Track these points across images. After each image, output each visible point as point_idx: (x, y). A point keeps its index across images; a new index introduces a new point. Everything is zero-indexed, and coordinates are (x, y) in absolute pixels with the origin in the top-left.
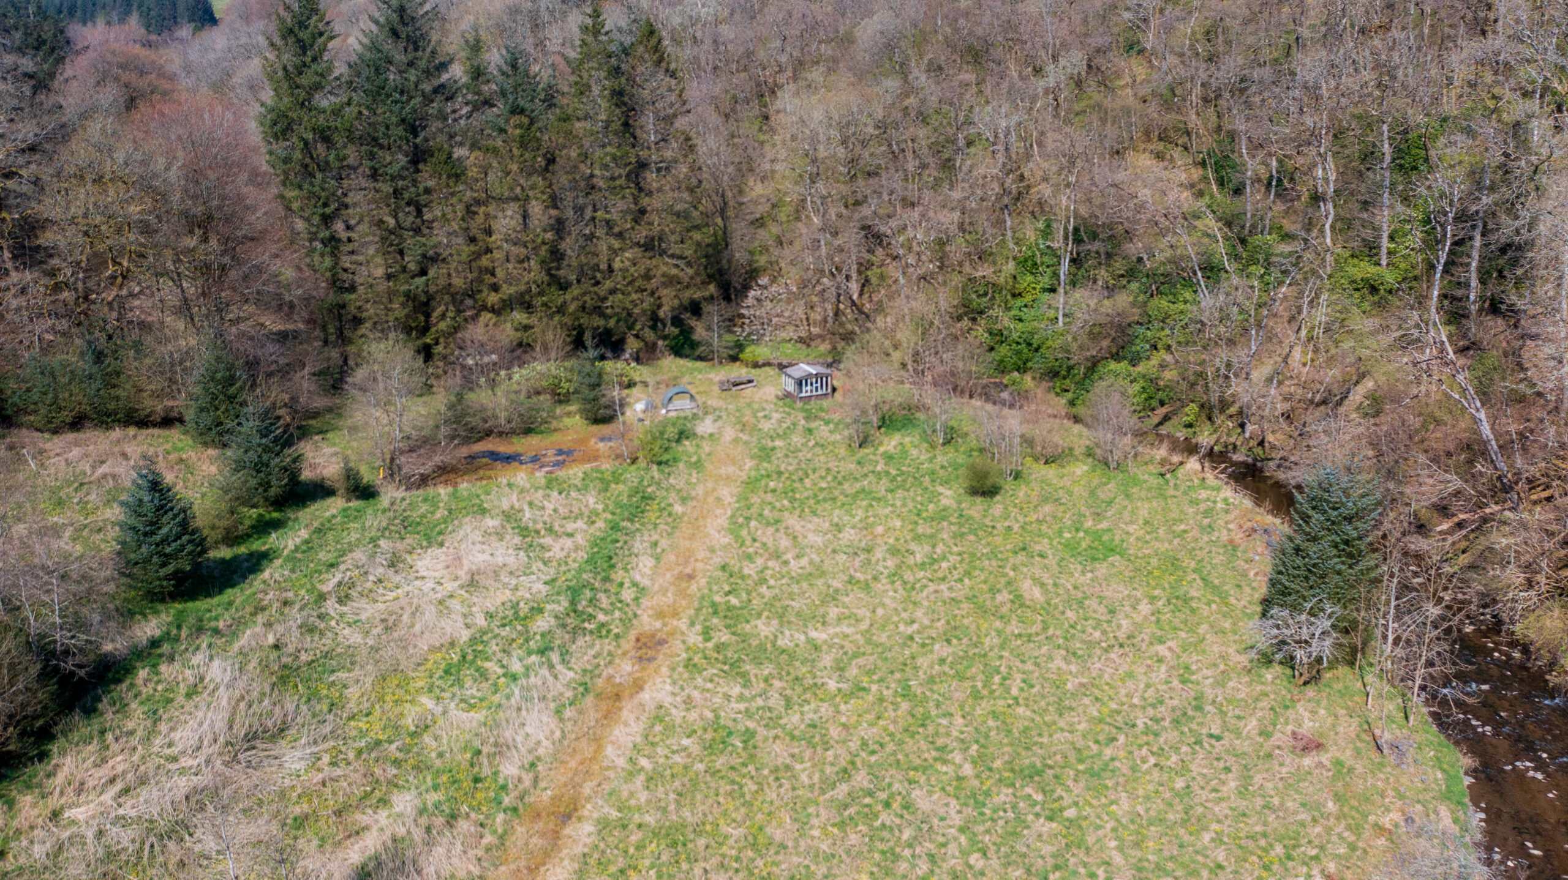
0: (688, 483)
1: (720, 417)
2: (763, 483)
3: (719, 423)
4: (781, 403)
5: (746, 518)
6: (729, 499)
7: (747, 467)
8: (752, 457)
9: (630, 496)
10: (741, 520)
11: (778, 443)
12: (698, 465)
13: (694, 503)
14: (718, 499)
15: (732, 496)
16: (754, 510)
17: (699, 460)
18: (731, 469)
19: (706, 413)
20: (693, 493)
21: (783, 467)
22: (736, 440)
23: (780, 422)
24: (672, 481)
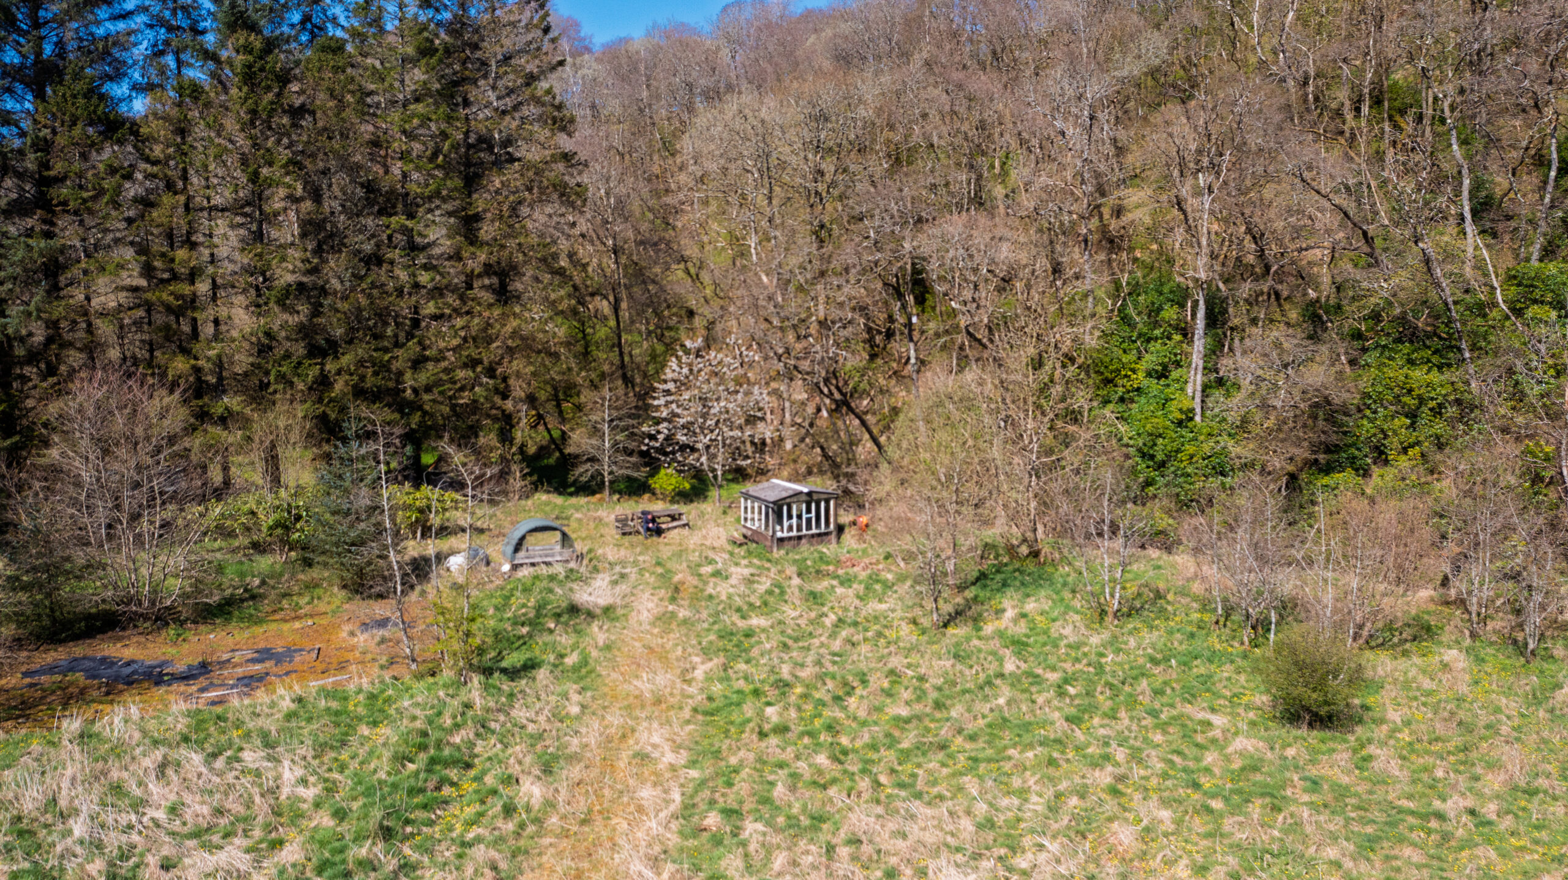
0: (558, 716)
1: (623, 576)
2: (749, 709)
3: (623, 588)
4: (742, 551)
5: (729, 813)
6: (669, 757)
7: (699, 674)
8: (707, 653)
9: (402, 759)
10: (713, 820)
11: (756, 621)
12: (583, 672)
13: (576, 772)
14: (642, 757)
15: (677, 748)
16: (742, 786)
17: (584, 662)
18: (663, 679)
19: (596, 570)
20: (574, 744)
21: (785, 671)
22: (665, 620)
23: (750, 581)
24: (520, 713)
